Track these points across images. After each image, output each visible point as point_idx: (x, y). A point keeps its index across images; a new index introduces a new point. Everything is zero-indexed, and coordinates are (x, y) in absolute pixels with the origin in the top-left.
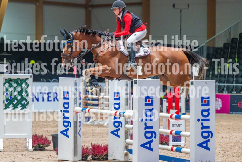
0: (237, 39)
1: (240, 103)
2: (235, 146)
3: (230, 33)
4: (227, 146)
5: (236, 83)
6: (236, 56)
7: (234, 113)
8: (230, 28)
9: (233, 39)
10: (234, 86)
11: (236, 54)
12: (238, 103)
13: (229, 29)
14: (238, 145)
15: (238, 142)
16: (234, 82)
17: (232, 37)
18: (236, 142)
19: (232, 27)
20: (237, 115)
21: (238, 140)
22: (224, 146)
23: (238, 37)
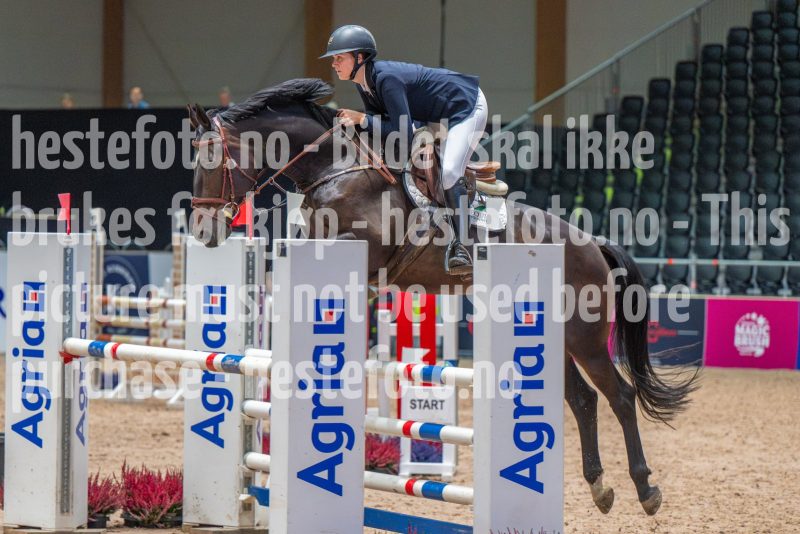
0: (641, 99)
1: (652, 327)
3: (616, 80)
8: (618, 61)
9: (626, 99)
13: (611, 64)
17: (624, 93)
19: (624, 56)
23: (644, 93)
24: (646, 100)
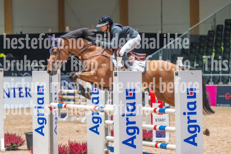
0: (223, 26)
1: (228, 95)
2: (224, 141)
3: (215, 20)
4: (215, 141)
5: (222, 73)
6: (222, 44)
7: (221, 105)
8: (215, 14)
9: (218, 26)
10: (221, 77)
11: (222, 42)
12: (225, 95)
13: (213, 16)
14: (226, 140)
15: (227, 136)
16: (221, 72)
17: (217, 24)
18: (225, 137)
19: (217, 13)
20: (224, 107)
21: (227, 134)
22: (212, 141)
23: (223, 24)
24: (224, 26)
